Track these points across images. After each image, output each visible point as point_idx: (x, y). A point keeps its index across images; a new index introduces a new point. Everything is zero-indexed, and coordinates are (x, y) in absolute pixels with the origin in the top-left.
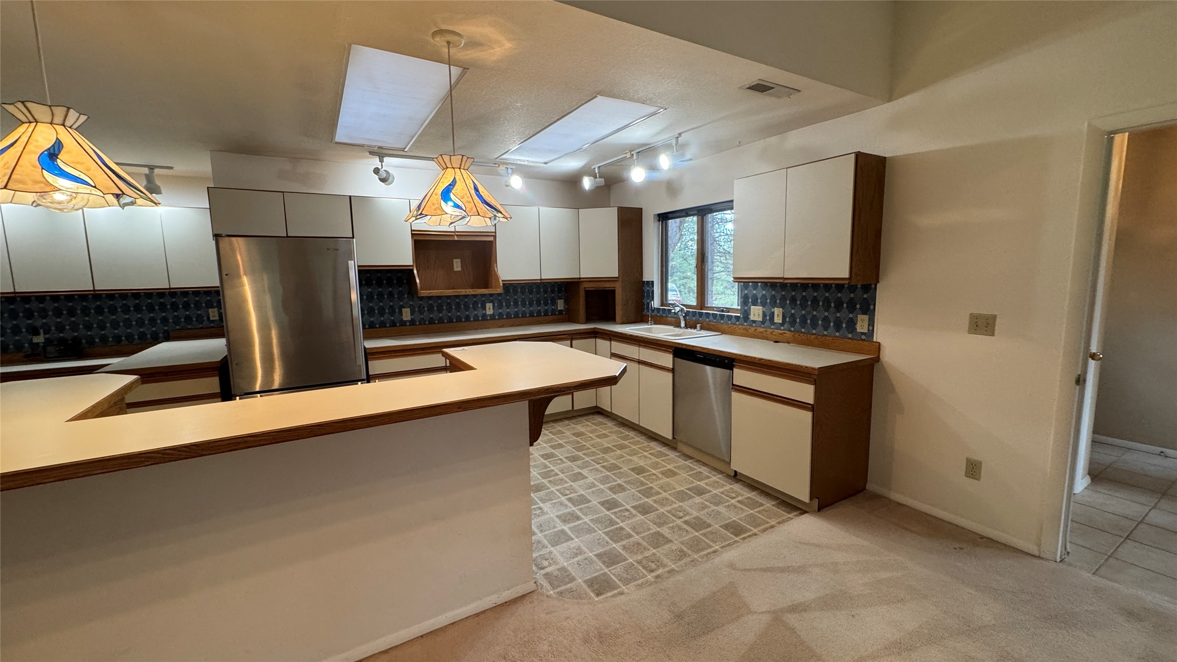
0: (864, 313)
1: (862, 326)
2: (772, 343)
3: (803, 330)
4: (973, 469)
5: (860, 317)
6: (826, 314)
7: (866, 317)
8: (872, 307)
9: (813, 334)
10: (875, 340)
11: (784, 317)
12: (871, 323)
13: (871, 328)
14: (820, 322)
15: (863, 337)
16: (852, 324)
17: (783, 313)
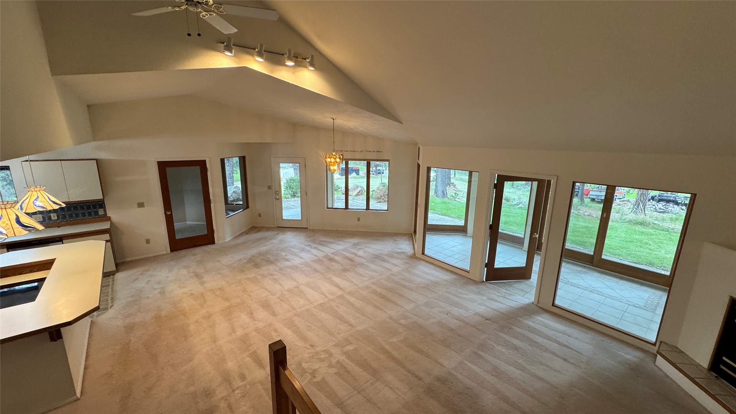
0: (101, 208)
1: (101, 212)
2: (57, 228)
3: (71, 219)
4: (148, 241)
5: (100, 210)
6: (83, 211)
7: (102, 210)
8: (104, 206)
9: (78, 220)
10: (108, 216)
11: (58, 216)
12: (105, 211)
13: (105, 213)
14: (80, 215)
15: (103, 216)
16: (96, 213)
17: (57, 215)
